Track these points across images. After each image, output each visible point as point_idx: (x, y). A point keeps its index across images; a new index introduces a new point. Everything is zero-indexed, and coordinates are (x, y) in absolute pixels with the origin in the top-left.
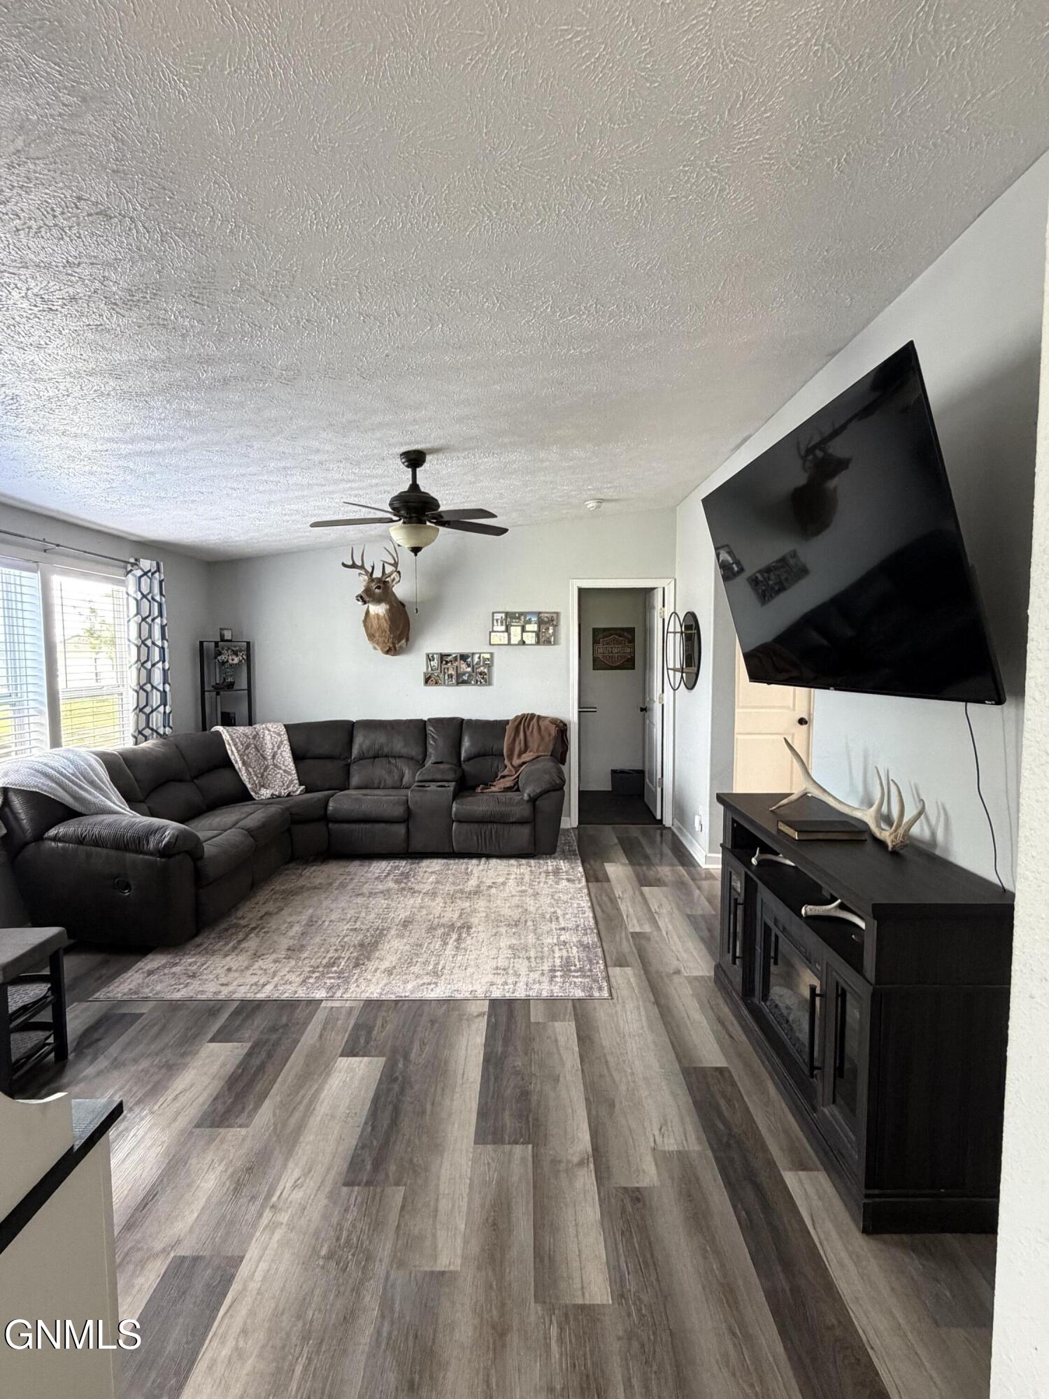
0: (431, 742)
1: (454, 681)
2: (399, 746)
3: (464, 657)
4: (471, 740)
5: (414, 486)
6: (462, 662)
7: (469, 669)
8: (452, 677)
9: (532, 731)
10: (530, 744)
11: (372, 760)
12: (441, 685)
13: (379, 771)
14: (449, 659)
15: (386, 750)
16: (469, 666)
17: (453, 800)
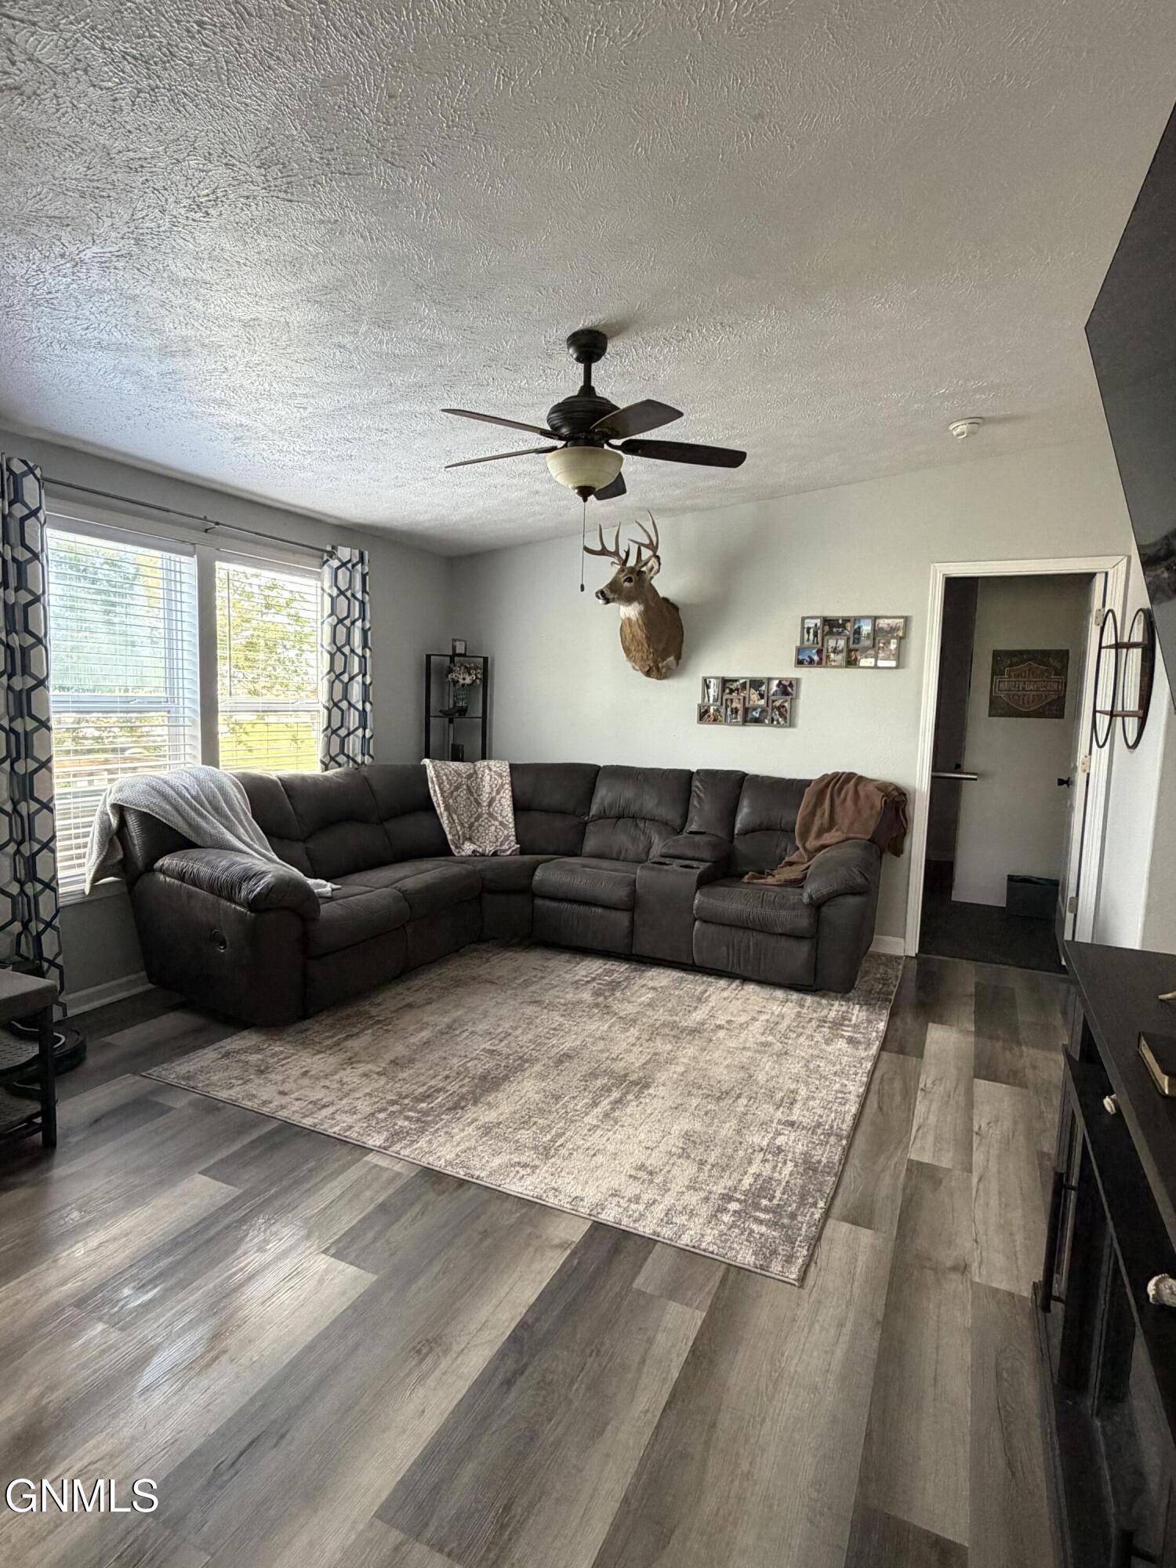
0: (696, 803)
1: (740, 718)
2: (650, 803)
3: (756, 684)
4: (751, 806)
5: (588, 389)
6: (753, 691)
7: (762, 702)
8: (736, 712)
9: (845, 799)
10: (839, 817)
11: (614, 820)
12: (720, 723)
13: (622, 838)
14: (734, 686)
15: (634, 808)
16: (762, 696)
17: (698, 888)
